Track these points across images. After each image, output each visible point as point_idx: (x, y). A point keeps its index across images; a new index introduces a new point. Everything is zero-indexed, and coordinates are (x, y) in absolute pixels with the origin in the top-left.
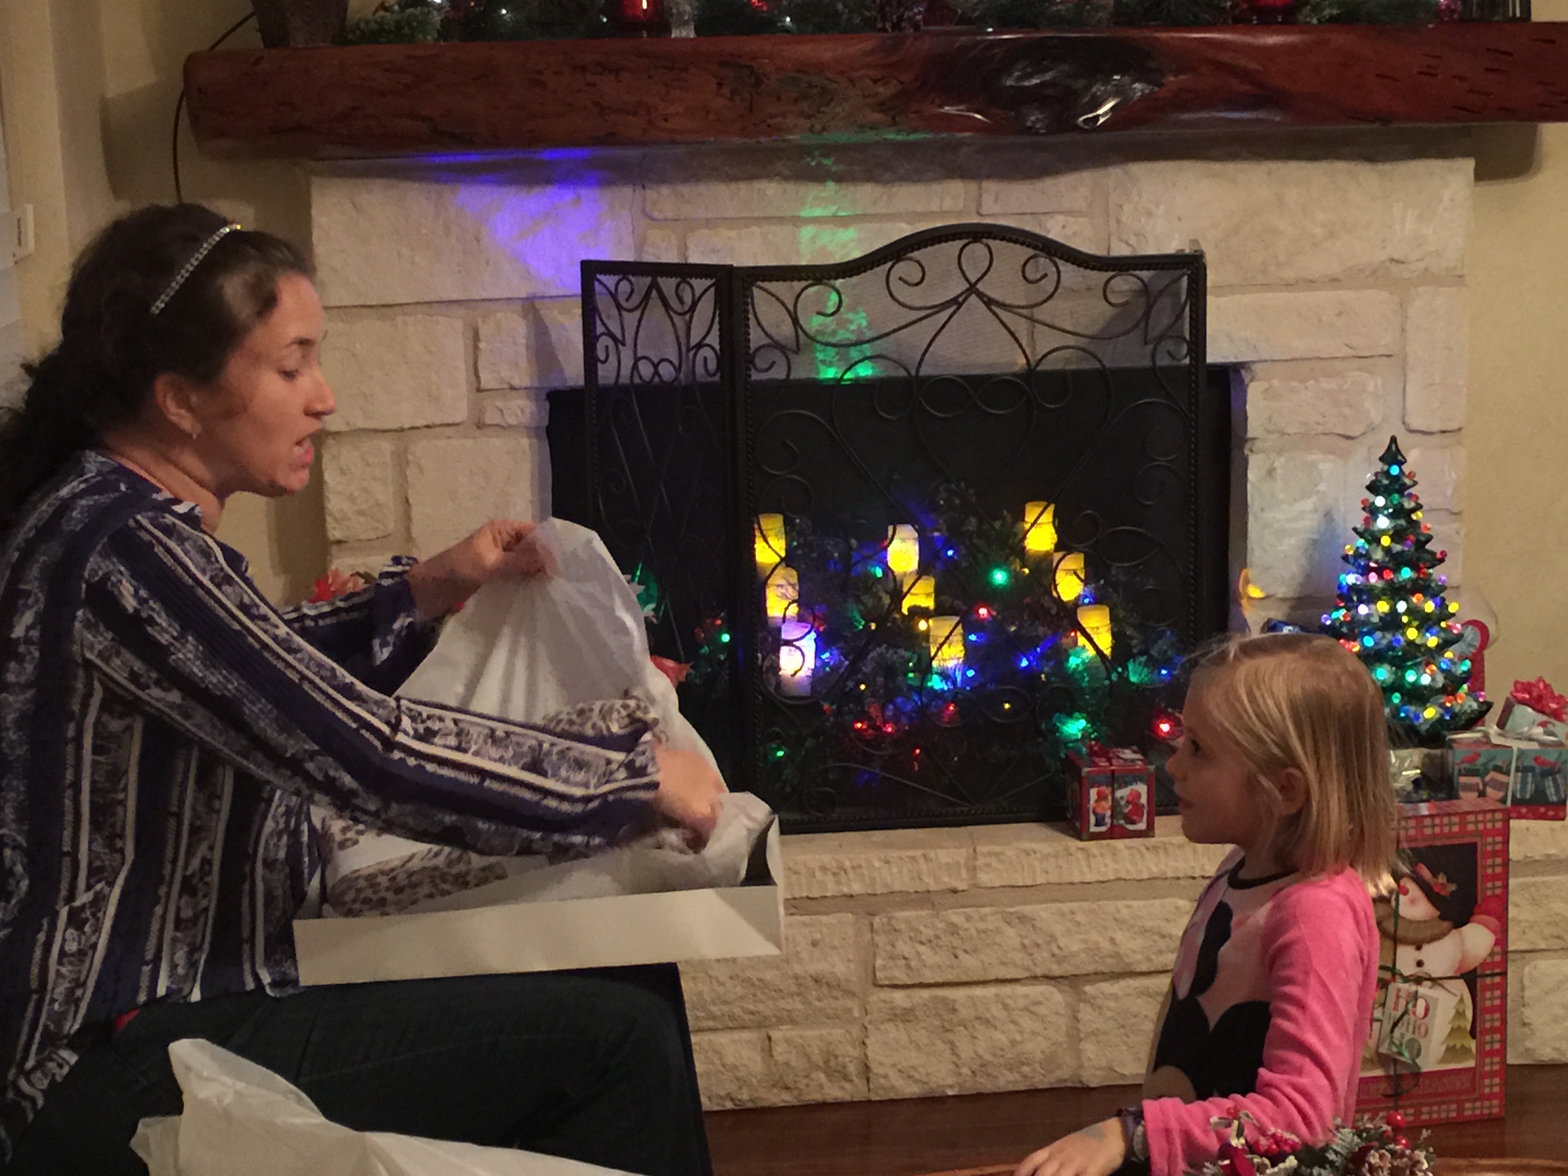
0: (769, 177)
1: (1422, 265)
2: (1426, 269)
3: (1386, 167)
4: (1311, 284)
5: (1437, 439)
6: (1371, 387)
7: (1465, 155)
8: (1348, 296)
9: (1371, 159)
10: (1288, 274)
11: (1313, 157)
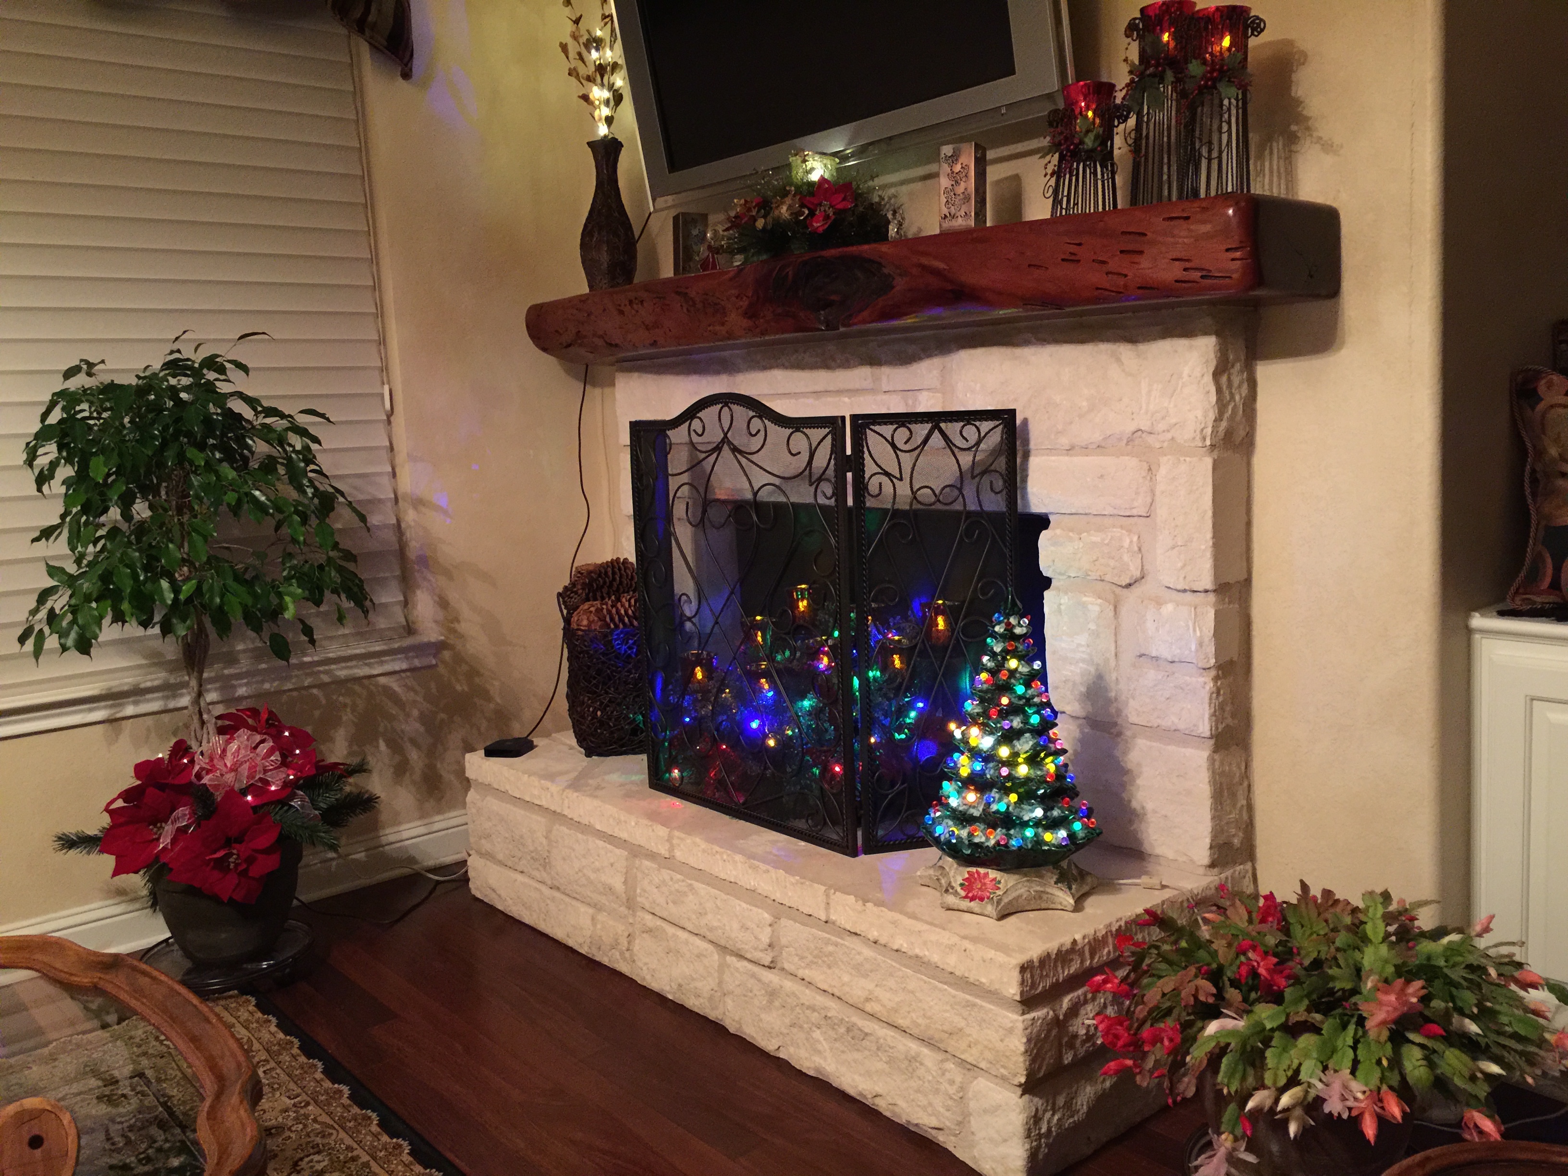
0: (777, 367)
1: (1169, 436)
2: (1173, 439)
3: (1142, 347)
4: (1085, 449)
5: (1189, 596)
6: (1126, 543)
7: (1206, 333)
8: (1107, 462)
9: (1132, 339)
10: (1064, 441)
11: (1082, 341)
